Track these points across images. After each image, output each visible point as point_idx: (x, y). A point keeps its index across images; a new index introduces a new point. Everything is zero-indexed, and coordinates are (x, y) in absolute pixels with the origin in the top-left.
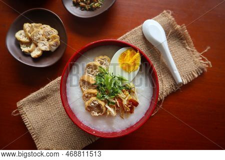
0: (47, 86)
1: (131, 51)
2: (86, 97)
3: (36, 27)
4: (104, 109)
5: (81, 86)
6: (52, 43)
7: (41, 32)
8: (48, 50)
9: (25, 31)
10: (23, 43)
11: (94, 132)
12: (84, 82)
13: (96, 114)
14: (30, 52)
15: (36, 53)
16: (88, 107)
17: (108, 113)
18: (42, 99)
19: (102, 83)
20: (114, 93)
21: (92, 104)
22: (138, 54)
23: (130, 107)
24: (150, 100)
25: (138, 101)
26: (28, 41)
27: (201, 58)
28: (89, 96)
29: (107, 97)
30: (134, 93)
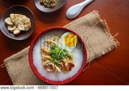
0: (22, 51)
1: (72, 34)
2: (44, 60)
3: (17, 16)
4: (54, 68)
5: (41, 53)
6: (26, 26)
7: (20, 19)
8: (24, 30)
9: (11, 18)
10: (9, 25)
11: (47, 81)
12: (43, 51)
13: (49, 70)
14: (13, 31)
15: (16, 32)
16: (45, 66)
17: (56, 70)
18: (19, 58)
19: (54, 53)
20: (60, 59)
21: (47, 64)
22: (76, 37)
23: (69, 68)
24: (81, 64)
25: (74, 64)
26: (12, 24)
27: (114, 40)
28: (46, 59)
29: (56, 61)
30: (72, 59)
